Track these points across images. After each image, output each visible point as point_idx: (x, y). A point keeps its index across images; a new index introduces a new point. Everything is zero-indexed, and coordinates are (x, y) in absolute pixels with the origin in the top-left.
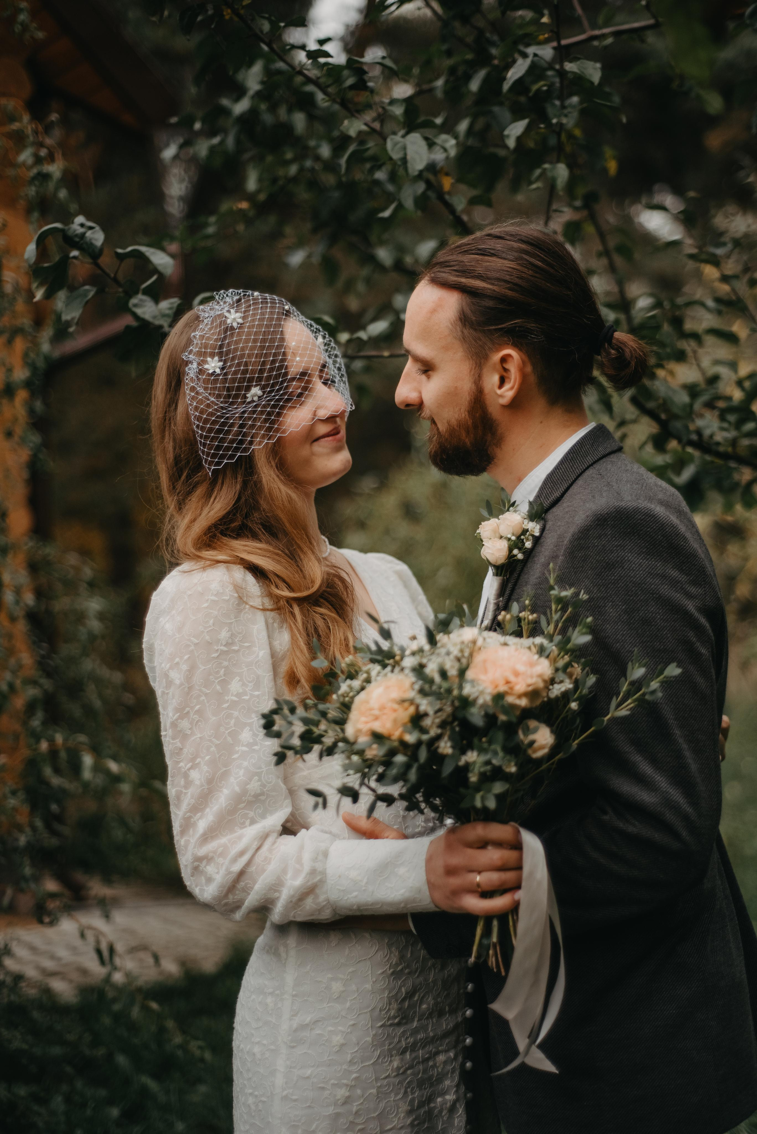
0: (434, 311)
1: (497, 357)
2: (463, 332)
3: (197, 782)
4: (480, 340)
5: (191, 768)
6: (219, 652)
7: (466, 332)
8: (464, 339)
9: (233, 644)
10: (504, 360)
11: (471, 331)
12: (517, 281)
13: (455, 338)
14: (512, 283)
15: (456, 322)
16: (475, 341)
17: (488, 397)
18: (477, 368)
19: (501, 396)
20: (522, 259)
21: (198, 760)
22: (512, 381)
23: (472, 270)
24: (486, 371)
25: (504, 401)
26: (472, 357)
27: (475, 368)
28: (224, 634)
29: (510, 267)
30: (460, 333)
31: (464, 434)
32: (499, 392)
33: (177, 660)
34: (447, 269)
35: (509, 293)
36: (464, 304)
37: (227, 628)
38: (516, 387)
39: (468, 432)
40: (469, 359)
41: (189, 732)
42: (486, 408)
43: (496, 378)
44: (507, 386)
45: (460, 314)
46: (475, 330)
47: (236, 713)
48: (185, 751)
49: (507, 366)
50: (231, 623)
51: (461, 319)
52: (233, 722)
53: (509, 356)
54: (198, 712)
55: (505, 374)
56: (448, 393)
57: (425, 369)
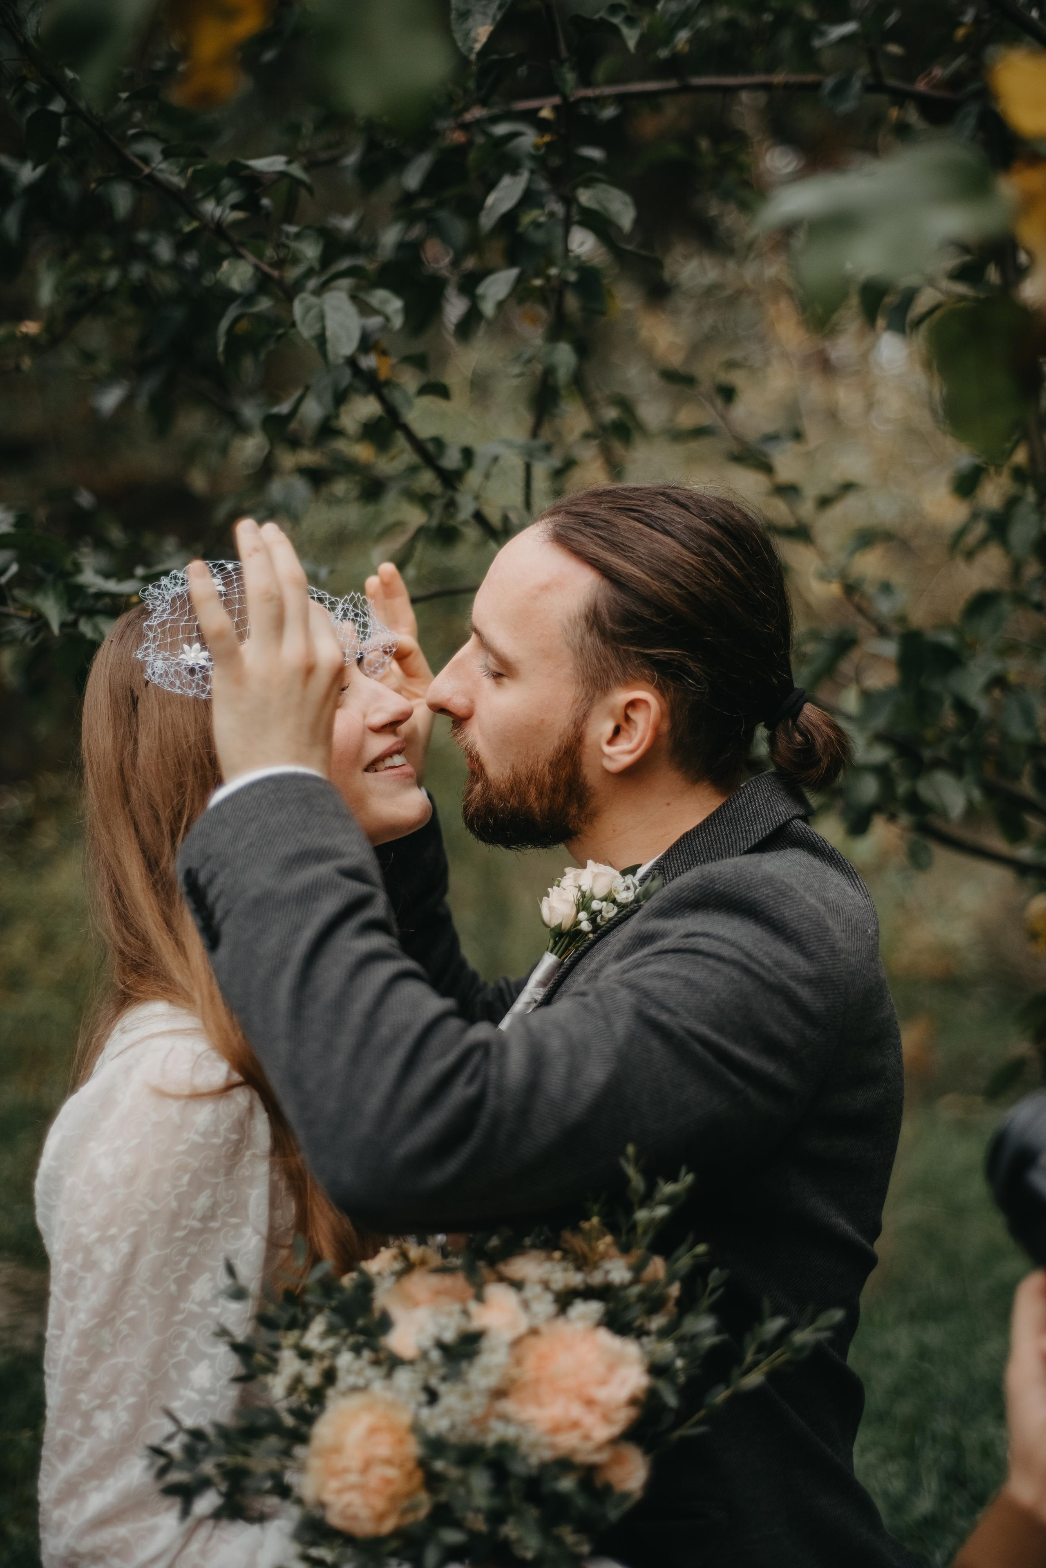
0: (545, 588)
1: (622, 696)
2: (583, 640)
3: (105, 1435)
4: (606, 659)
5: (99, 1407)
6: (188, 1229)
7: (588, 640)
8: (580, 651)
9: (213, 1217)
10: (633, 704)
11: (598, 643)
12: (695, 589)
13: (568, 644)
14: (686, 589)
15: (578, 619)
16: (599, 660)
17: (587, 750)
18: (585, 701)
19: (609, 757)
20: (710, 554)
21: (114, 1398)
22: (636, 741)
23: (630, 547)
24: (597, 712)
25: (613, 766)
26: (583, 682)
27: (583, 700)
28: (202, 1202)
29: (689, 564)
30: (577, 640)
31: (533, 793)
32: (607, 749)
33: (113, 1231)
34: (588, 530)
35: (677, 602)
36: (600, 595)
37: (208, 1192)
38: (639, 752)
39: (540, 794)
40: (579, 684)
41: (107, 1350)
42: (581, 765)
43: (608, 727)
44: (623, 745)
45: (590, 610)
46: (605, 642)
47: (192, 1333)
48: (94, 1378)
49: (633, 715)
50: (218, 1184)
51: (587, 618)
52: (184, 1347)
53: (645, 702)
54: (131, 1322)
55: (624, 725)
56: (527, 726)
57: (499, 670)
